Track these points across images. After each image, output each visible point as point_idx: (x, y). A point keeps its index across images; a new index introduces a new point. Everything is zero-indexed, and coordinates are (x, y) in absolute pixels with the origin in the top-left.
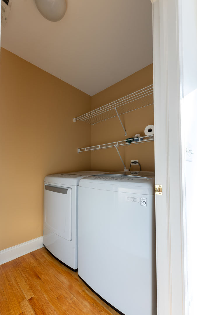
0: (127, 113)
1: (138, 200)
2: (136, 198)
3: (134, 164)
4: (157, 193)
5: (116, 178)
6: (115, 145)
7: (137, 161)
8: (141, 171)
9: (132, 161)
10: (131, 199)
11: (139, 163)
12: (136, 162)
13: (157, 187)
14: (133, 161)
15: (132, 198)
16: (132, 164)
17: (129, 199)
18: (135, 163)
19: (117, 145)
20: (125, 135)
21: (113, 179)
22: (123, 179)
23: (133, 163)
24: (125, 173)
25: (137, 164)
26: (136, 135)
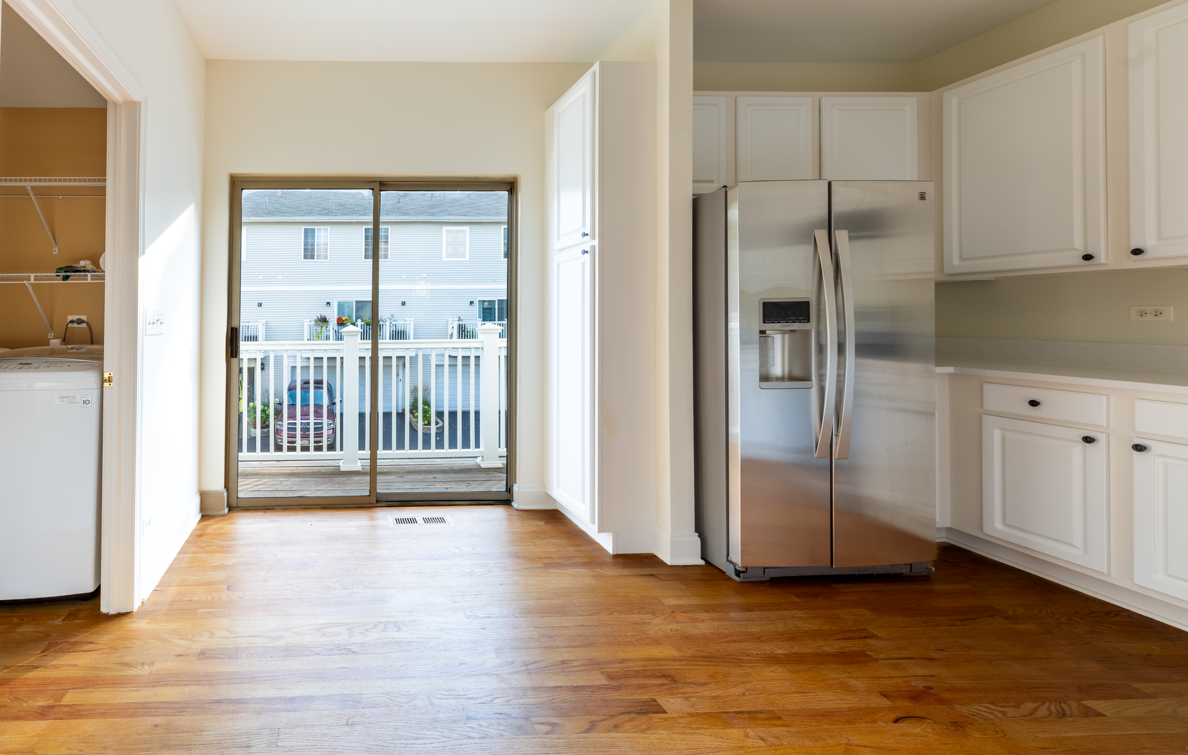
0: (61, 197)
1: (77, 400)
2: (74, 397)
3: (75, 325)
4: (106, 384)
5: (36, 365)
6: (25, 282)
7: (84, 318)
8: (92, 343)
9: (70, 318)
10: (65, 400)
11: (87, 323)
12: (80, 322)
13: (106, 375)
14: (75, 318)
15: (67, 397)
16: (70, 325)
17: (61, 400)
18: (78, 324)
19: (32, 281)
20: (54, 253)
21: (29, 368)
22: (49, 367)
23: (72, 322)
24: (53, 353)
25: (84, 325)
26: (82, 263)
